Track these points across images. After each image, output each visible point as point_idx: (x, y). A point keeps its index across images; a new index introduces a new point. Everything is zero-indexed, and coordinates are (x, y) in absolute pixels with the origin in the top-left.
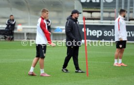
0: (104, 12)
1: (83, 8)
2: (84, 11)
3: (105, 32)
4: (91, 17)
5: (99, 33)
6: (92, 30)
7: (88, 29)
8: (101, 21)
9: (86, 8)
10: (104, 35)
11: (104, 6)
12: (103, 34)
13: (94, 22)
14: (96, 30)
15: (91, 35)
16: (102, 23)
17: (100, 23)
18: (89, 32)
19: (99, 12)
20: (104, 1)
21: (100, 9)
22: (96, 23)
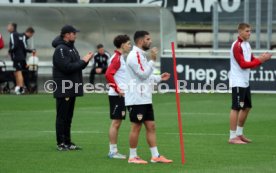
0: (220, 31)
1: (177, 24)
2: (179, 31)
3: (222, 73)
4: (195, 41)
5: (211, 75)
6: (196, 70)
7: (187, 67)
8: (215, 51)
9: (183, 25)
10: (221, 79)
11: (220, 20)
12: (218, 76)
13: (200, 53)
14: (205, 69)
15: (193, 78)
16: (217, 54)
17: (213, 53)
18: (190, 74)
19: (211, 31)
20: (219, 10)
21: (211, 25)
22: (204, 53)
